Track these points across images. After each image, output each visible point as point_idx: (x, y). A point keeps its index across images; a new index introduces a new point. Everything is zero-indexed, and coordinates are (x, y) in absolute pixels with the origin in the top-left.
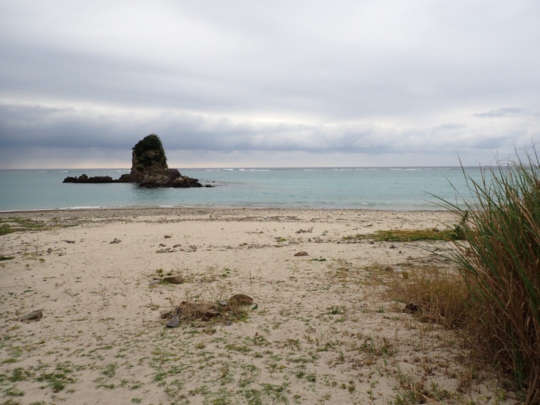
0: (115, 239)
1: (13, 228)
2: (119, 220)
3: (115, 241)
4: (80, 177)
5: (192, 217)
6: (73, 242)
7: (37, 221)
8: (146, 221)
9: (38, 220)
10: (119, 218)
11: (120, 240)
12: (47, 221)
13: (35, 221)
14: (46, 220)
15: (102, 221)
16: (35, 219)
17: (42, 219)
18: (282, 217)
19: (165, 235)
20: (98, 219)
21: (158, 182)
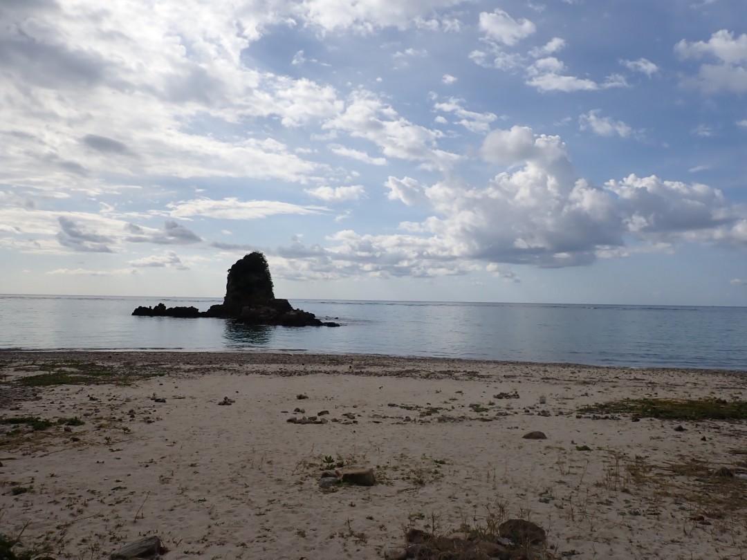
0: (226, 398)
1: (72, 375)
2: (220, 369)
3: (226, 402)
4: (156, 307)
5: (324, 368)
6: (164, 401)
7: (103, 366)
8: (257, 372)
9: (105, 365)
10: (219, 366)
11: (232, 399)
12: (119, 367)
13: (102, 366)
14: (116, 366)
15: (196, 369)
16: (101, 364)
17: (111, 364)
18: (457, 372)
19: (299, 394)
20: (188, 367)
21: (262, 316)
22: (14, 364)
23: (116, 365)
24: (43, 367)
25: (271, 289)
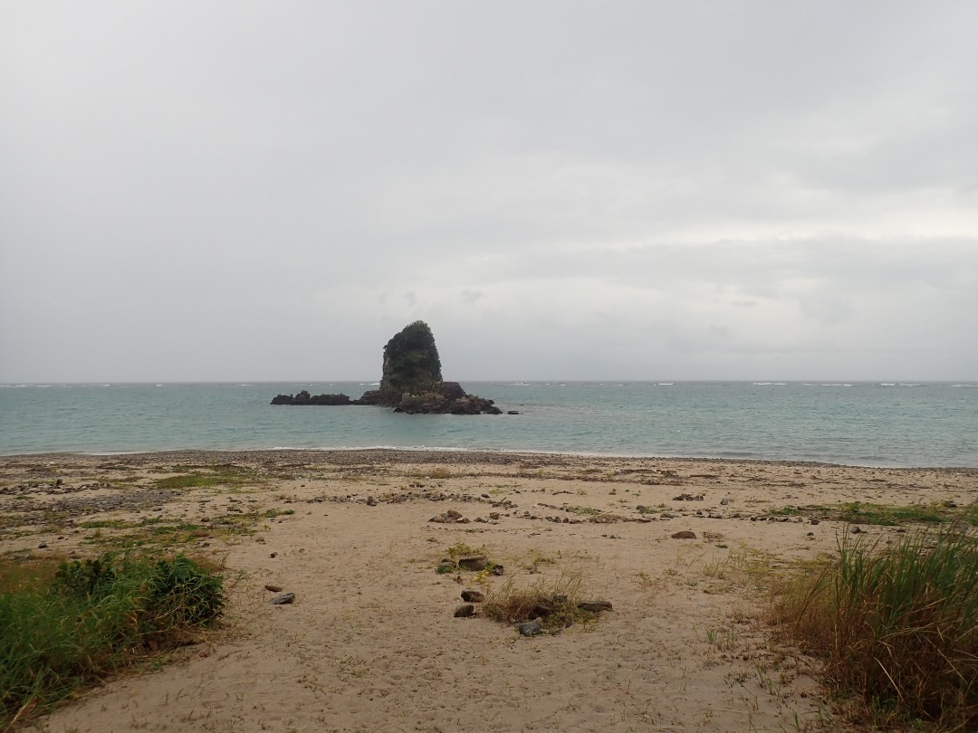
4: (298, 395)
21: (426, 404)
22: (147, 466)
23: (254, 466)
24: (177, 469)
25: (438, 370)
